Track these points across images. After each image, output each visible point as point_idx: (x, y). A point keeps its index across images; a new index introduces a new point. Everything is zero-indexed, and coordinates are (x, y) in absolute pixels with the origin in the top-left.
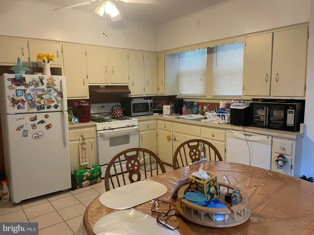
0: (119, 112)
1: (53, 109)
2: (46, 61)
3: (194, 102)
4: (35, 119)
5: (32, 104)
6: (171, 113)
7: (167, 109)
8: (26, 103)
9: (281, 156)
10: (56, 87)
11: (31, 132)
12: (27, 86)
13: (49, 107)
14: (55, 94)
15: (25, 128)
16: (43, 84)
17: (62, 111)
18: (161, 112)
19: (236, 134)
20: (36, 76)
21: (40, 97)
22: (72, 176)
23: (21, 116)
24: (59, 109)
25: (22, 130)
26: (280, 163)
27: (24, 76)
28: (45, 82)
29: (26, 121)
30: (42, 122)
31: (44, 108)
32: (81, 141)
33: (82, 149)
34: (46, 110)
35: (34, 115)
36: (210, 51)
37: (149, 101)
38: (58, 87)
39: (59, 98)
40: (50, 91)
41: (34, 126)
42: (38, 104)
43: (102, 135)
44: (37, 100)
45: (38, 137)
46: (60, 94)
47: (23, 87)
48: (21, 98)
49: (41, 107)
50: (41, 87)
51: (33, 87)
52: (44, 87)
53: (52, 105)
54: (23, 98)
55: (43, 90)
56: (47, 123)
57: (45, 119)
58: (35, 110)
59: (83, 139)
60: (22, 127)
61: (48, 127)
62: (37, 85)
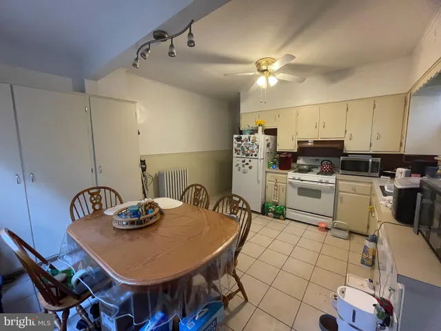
1: (254, 157)
2: (260, 125)
4: (244, 161)
5: (244, 153)
7: (400, 172)
8: (241, 152)
11: (242, 169)
12: (242, 142)
13: (252, 155)
14: (256, 147)
18: (393, 176)
23: (238, 159)
25: (238, 167)
28: (251, 139)
29: (240, 162)
30: (247, 164)
31: (249, 155)
32: (275, 183)
34: (250, 157)
35: (243, 159)
37: (379, 160)
40: (253, 145)
41: (243, 165)
42: (246, 153)
43: (291, 183)
45: (244, 173)
47: (240, 143)
49: (247, 155)
51: (245, 142)
52: (250, 142)
53: (254, 154)
54: (240, 148)
55: (249, 144)
56: (250, 164)
58: (245, 156)
59: (277, 182)
60: (238, 165)
61: (250, 168)
62: (247, 141)
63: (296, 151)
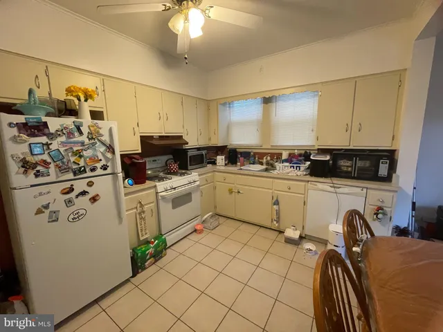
0: (175, 166)
1: (99, 172)
2: (82, 99)
3: (250, 153)
4: (71, 190)
5: (62, 169)
6: (226, 165)
7: (221, 159)
8: (52, 166)
9: (380, 208)
10: (103, 139)
11: (65, 212)
12: (52, 136)
13: (93, 170)
14: (103, 149)
15: (52, 208)
16: (81, 133)
17: (114, 174)
19: (320, 186)
20: (69, 121)
21: (79, 154)
22: (132, 258)
23: (43, 189)
24: (109, 170)
25: (47, 212)
26: (380, 216)
27: (44, 119)
28: (85, 130)
29: (54, 195)
30: (84, 193)
31: (85, 171)
32: (139, 209)
33: (141, 219)
34: (89, 174)
35: (68, 185)
36: (267, 101)
37: (204, 152)
38: (106, 138)
39: (109, 155)
40: (94, 144)
41: (69, 202)
42: (75, 167)
43: (163, 197)
44: (73, 159)
45: (77, 217)
46: (111, 149)
47: (44, 139)
48: (40, 157)
49: (79, 172)
50: (78, 138)
51: (63, 139)
52: (84, 138)
53: (99, 165)
54: (46, 157)
55: (83, 144)
56: (92, 192)
57: (87, 189)
58: (71, 176)
59: (142, 206)
60: (46, 207)
61: (94, 199)
62: (70, 134)
63: (140, 151)
